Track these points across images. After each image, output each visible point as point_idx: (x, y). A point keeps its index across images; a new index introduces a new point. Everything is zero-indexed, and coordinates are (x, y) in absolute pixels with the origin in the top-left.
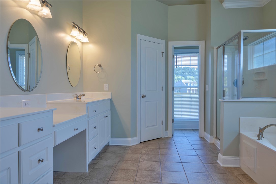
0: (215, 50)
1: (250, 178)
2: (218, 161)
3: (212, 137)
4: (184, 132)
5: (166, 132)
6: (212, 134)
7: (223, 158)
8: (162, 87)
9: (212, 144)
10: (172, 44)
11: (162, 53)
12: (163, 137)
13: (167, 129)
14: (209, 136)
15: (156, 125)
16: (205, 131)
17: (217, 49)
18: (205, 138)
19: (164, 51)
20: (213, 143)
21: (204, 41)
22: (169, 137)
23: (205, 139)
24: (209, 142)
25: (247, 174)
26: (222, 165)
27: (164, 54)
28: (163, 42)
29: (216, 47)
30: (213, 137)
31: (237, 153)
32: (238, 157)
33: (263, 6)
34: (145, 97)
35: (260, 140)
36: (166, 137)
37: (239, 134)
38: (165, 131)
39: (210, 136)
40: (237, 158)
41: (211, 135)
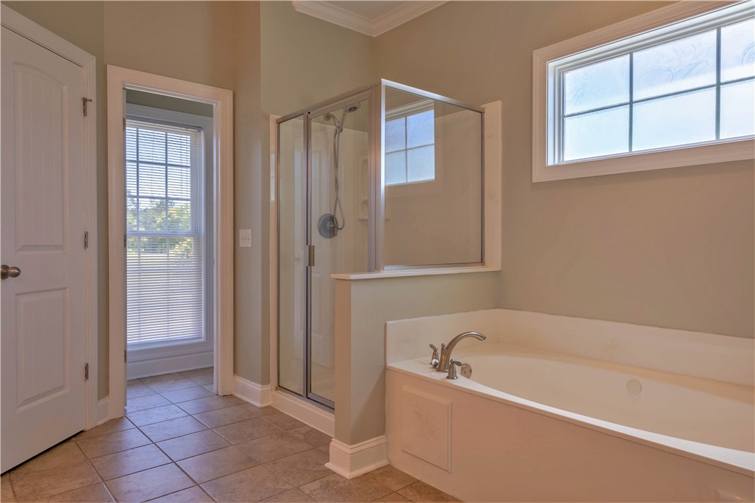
0: (273, 126)
1: (434, 489)
2: (328, 465)
3: (268, 387)
4: (155, 387)
5: (102, 402)
6: (265, 381)
7: (349, 452)
8: (86, 236)
9: (270, 411)
10: (121, 78)
11: (85, 101)
12: (88, 427)
13: (104, 390)
14: (257, 387)
15: (61, 388)
16: (235, 372)
17: (279, 122)
18: (235, 394)
19: (92, 94)
20: (269, 407)
21: (231, 92)
22: (111, 420)
23: (239, 399)
24: (258, 405)
25: (419, 479)
26: (348, 474)
27: (92, 107)
28: (90, 62)
29: (274, 117)
30: (270, 388)
31: (380, 427)
32: (384, 436)
33: (374, 36)
34: (16, 275)
35: (453, 378)
36: (100, 423)
37: (385, 369)
38: (98, 400)
39: (260, 386)
40: (381, 439)
41: (262, 384)
